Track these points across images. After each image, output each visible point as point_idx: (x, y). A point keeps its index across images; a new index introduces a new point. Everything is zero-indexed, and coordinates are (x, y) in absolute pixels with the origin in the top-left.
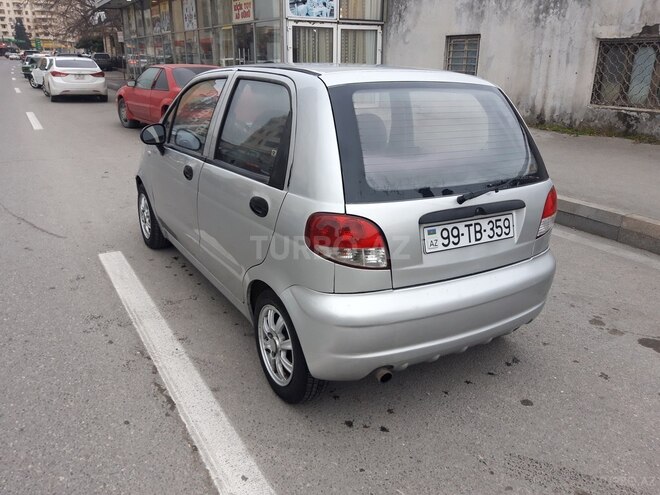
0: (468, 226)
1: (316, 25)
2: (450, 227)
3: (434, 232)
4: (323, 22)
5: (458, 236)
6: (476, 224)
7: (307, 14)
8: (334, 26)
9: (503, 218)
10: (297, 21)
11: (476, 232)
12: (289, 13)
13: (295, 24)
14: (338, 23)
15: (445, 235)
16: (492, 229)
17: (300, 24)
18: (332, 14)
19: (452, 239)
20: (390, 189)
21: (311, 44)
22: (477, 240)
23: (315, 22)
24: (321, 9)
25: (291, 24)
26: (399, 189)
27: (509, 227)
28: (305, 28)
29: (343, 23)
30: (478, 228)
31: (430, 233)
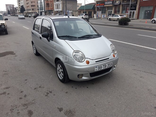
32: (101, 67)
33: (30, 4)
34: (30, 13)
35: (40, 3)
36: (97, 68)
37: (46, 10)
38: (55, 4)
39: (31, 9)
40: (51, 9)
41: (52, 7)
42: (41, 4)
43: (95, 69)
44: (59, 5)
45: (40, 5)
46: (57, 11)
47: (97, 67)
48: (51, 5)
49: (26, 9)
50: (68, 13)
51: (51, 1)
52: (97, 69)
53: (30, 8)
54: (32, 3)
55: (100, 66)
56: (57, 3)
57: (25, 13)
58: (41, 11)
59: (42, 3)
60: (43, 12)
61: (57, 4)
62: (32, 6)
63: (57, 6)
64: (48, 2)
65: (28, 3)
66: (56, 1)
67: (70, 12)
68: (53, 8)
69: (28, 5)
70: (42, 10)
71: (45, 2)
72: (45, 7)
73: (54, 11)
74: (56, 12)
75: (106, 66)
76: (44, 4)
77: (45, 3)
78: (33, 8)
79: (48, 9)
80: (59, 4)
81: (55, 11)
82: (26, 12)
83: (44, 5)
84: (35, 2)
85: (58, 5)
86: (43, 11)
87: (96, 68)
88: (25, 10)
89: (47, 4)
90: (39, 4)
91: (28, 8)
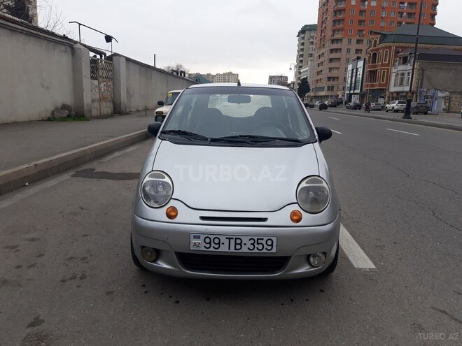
32: (217, 241)
33: (326, 74)
34: (321, 96)
35: (353, 70)
36: (200, 241)
37: (364, 89)
38: (396, 71)
39: (326, 88)
40: (380, 85)
41: (383, 81)
42: (354, 74)
43: (194, 241)
44: (406, 75)
45: (350, 75)
46: (398, 93)
47: (199, 237)
48: (384, 75)
49: (311, 87)
50: (432, 97)
51: (383, 65)
52: (198, 246)
53: (325, 84)
54: (332, 71)
55: (212, 237)
56: (402, 67)
57: (308, 96)
58: (352, 92)
59: (359, 70)
60: (355, 94)
61: (400, 72)
62: (329, 79)
63: (399, 77)
64: (376, 67)
65: (321, 71)
66: (399, 64)
67: (440, 94)
68: (387, 84)
69: (319, 77)
70: (354, 89)
71: (366, 66)
72: (364, 81)
73: (387, 93)
74: (395, 95)
75: (240, 244)
76: (361, 73)
77: (365, 71)
78: (331, 83)
79: (372, 86)
80: (407, 72)
81: (392, 93)
82: (311, 94)
83: (361, 76)
84: (339, 68)
85: (403, 74)
86: (356, 92)
87: (197, 241)
88: (308, 90)
89: (371, 71)
90: (350, 72)
91: (320, 85)
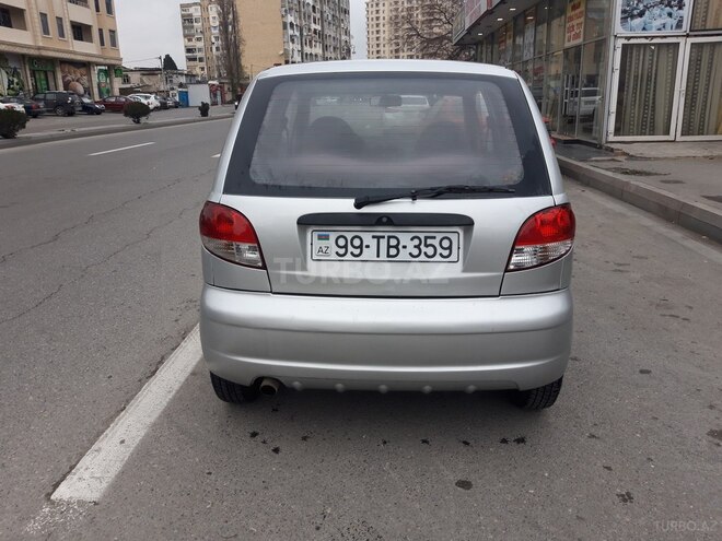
0: (379, 238)
1: (655, 41)
2: (349, 236)
3: (327, 238)
4: (665, 37)
5: (361, 247)
6: (389, 237)
7: (644, 29)
8: (682, 41)
9: (439, 236)
10: (629, 38)
11: (389, 247)
12: (618, 28)
13: (626, 42)
14: (688, 36)
15: (342, 242)
16: (418, 247)
17: (632, 41)
18: (679, 25)
19: (350, 249)
20: (271, 183)
21: (647, 63)
22: (388, 256)
23: (653, 37)
24: (663, 21)
25: (620, 42)
26: (283, 184)
27: (450, 248)
28: (639, 45)
29: (696, 36)
30: (393, 242)
31: (320, 238)
